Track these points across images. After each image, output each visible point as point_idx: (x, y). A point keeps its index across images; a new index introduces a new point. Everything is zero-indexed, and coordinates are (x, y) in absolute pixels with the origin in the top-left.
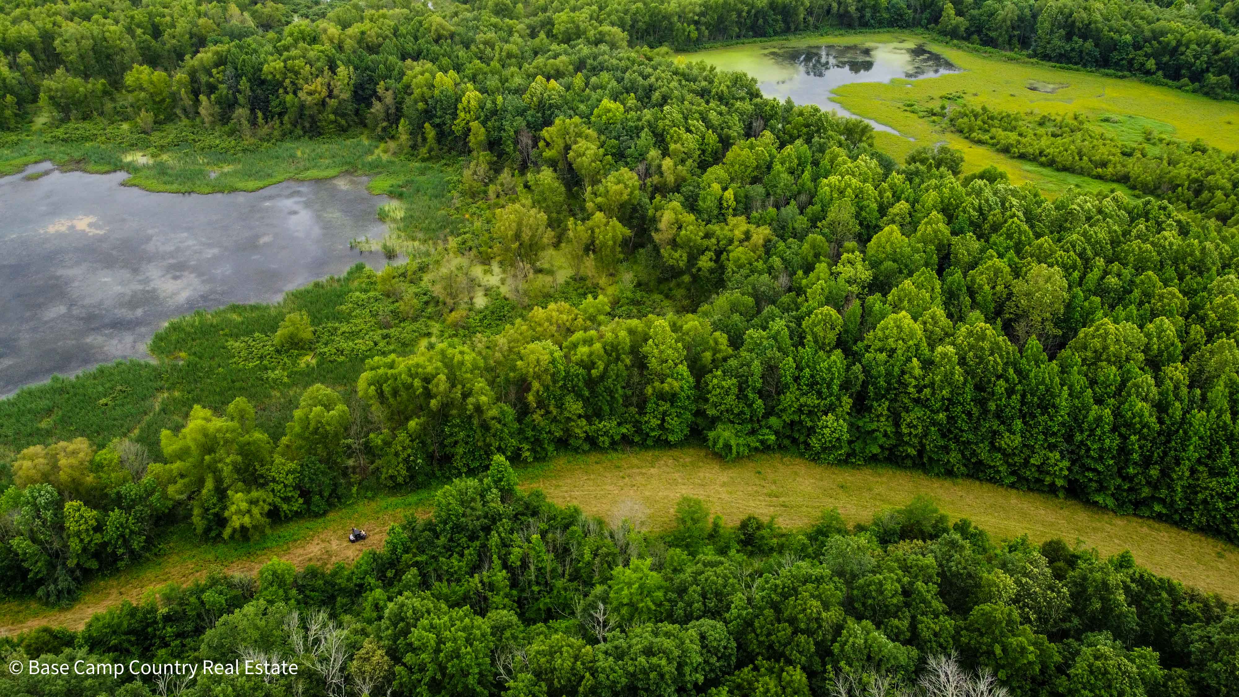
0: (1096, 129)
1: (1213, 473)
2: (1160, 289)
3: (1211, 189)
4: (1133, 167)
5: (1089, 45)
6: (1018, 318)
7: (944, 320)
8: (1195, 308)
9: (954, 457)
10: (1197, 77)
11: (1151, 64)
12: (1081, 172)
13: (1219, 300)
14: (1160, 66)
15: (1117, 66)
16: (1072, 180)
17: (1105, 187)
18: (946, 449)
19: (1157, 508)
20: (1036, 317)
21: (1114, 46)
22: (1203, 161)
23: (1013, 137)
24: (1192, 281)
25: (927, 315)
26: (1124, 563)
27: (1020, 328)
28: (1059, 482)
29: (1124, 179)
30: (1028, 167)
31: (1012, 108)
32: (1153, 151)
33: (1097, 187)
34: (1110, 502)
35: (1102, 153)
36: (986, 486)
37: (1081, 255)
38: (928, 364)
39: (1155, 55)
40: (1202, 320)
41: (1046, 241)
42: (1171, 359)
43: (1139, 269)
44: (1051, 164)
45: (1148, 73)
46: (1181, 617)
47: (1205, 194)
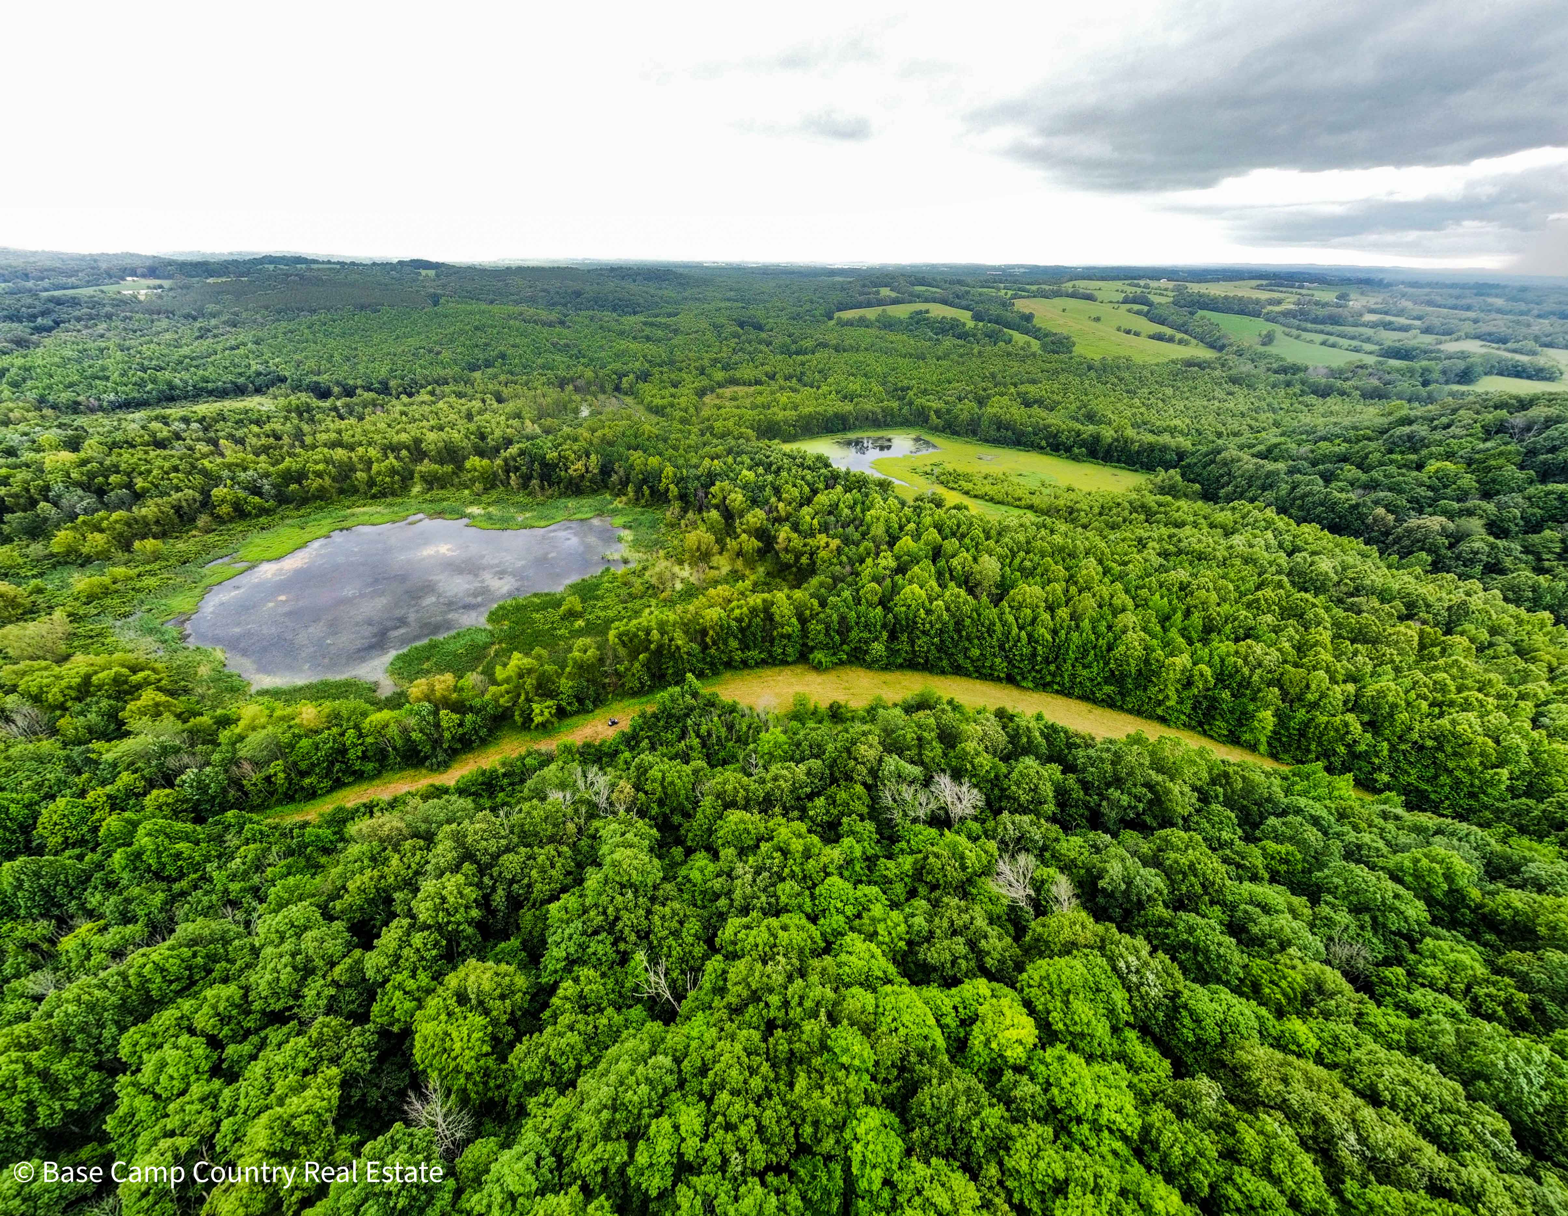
0: (1015, 480)
1: (1085, 667)
2: (1054, 567)
3: (1078, 511)
4: (1036, 500)
5: (1010, 433)
6: (976, 586)
7: (937, 589)
8: (1071, 577)
9: (945, 663)
10: (1068, 450)
11: (1043, 443)
12: (1008, 504)
13: (1084, 572)
14: (1049, 445)
15: (1025, 445)
16: (1004, 508)
17: (1021, 512)
18: (940, 659)
19: (1056, 687)
20: (986, 584)
21: (1023, 434)
22: (1072, 496)
23: (970, 486)
24: (1070, 562)
25: (927, 586)
26: (1039, 718)
27: (978, 591)
28: (1002, 675)
29: (1031, 507)
30: (979, 502)
31: (968, 469)
32: (1046, 491)
33: (1017, 512)
34: (1031, 685)
35: (1019, 493)
36: (964, 679)
37: (1011, 550)
38: (929, 612)
39: (1046, 438)
40: (1076, 583)
41: (991, 543)
42: (1059, 606)
43: (1043, 557)
44: (992, 500)
45: (1042, 448)
46: (1070, 746)
47: (1075, 514)
